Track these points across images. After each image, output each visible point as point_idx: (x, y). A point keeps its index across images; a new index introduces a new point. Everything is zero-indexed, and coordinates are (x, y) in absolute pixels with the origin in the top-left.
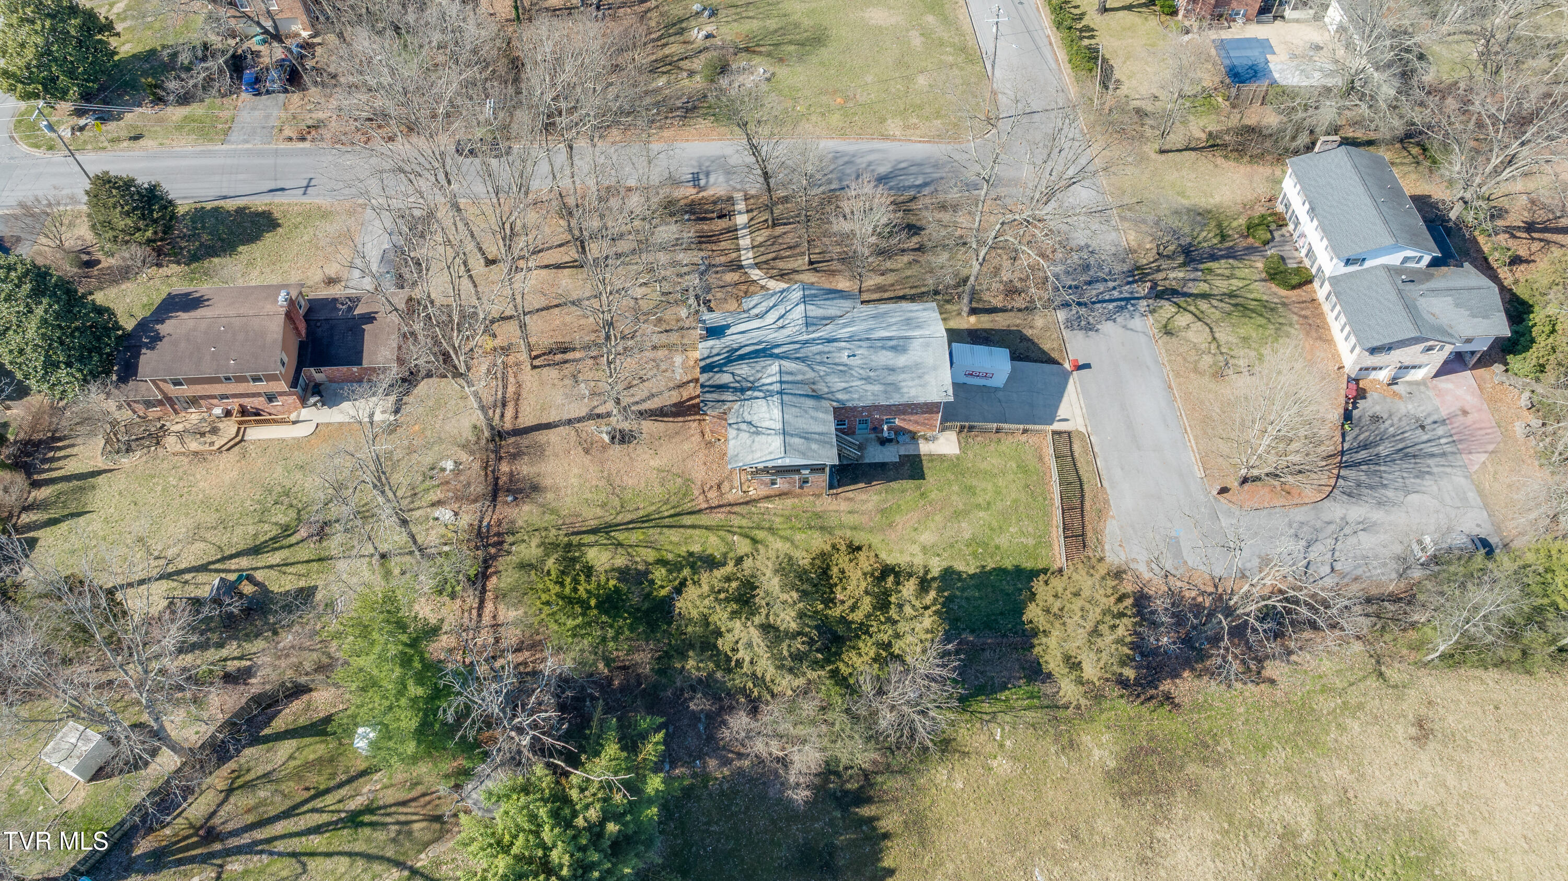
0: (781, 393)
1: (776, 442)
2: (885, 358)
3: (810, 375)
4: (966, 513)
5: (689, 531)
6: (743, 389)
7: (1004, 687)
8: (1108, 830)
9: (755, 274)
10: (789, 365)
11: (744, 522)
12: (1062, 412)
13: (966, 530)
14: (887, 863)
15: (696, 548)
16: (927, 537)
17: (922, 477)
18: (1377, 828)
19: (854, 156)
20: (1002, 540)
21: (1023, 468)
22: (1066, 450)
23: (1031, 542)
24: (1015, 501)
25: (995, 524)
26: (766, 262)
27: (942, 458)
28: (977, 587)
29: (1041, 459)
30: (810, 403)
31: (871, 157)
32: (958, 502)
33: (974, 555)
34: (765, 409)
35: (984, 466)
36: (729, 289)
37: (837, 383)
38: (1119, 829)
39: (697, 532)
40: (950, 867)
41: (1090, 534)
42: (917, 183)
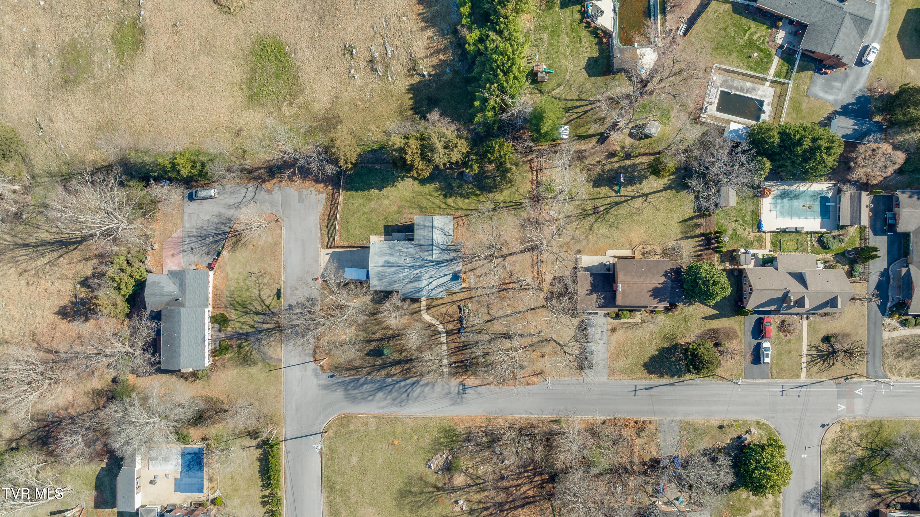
0: (433, 245)
1: (436, 224)
2: (393, 259)
3: (421, 254)
4: (372, 211)
5: (468, 207)
6: (446, 250)
7: (369, 152)
8: (345, 107)
9: (440, 328)
10: (430, 258)
11: (449, 211)
12: (328, 257)
13: (372, 205)
14: (412, 101)
15: (466, 200)
16: (387, 202)
17: (385, 226)
18: (264, 105)
19: (392, 404)
20: (361, 201)
21: (347, 229)
22: (330, 239)
23: (351, 201)
24: (353, 216)
25: (362, 207)
26: (435, 335)
27: (376, 234)
28: (372, 184)
29: (340, 235)
30: (421, 242)
31: (384, 403)
32: (374, 215)
33: (371, 195)
34: (439, 239)
35: (362, 230)
36: (452, 319)
37: (412, 250)
38: (342, 107)
39: (466, 207)
40: (394, 99)
41: (329, 205)
42: (366, 386)
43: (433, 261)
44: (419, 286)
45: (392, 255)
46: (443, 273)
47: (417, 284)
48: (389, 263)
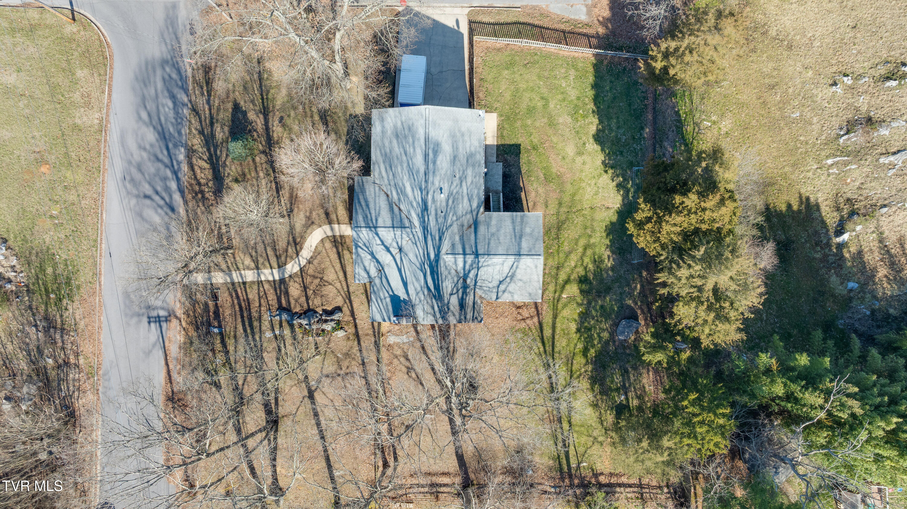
0: (477, 255)
1: (526, 262)
2: (443, 161)
3: (455, 228)
4: (550, 117)
5: (558, 331)
6: (464, 286)
7: (677, 113)
8: (771, 65)
9: (292, 268)
10: (446, 247)
11: (551, 288)
12: (450, 23)
13: (564, 119)
14: (784, 208)
15: (573, 327)
16: (570, 150)
17: (517, 147)
19: (130, 163)
20: (573, 94)
21: (510, 65)
22: (490, 29)
23: (572, 72)
24: (539, 77)
25: (560, 97)
26: (278, 257)
27: (500, 128)
28: (609, 119)
29: (499, 50)
30: (482, 229)
31: (132, 145)
32: (541, 122)
33: (585, 117)
34: (490, 269)
35: (508, 96)
36: (310, 293)
37: (464, 206)
38: (769, 58)
39: (558, 325)
40: (787, 169)
41: (562, 27)
42: (170, 104)
43: (438, 256)
44: (380, 223)
45: (454, 158)
46: (410, 279)
47: (385, 218)
48: (436, 153)
